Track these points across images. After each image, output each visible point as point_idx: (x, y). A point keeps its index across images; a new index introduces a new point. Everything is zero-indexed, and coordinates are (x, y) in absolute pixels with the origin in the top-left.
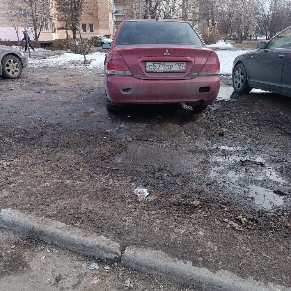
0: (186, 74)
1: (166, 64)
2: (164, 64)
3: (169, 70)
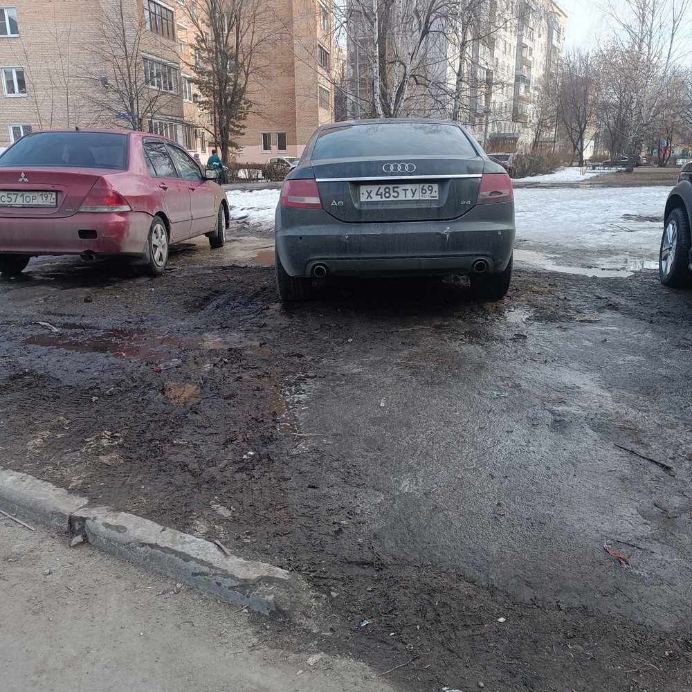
0: (56, 210)
1: (26, 194)
2: (23, 195)
3: (31, 203)
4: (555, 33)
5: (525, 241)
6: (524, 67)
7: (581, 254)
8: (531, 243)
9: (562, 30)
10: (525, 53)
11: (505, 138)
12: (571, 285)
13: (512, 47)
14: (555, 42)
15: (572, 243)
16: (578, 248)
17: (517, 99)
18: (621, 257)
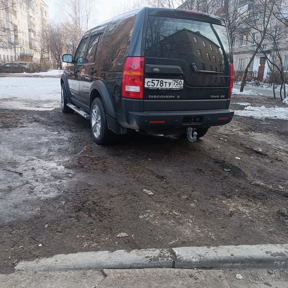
4: (44, 13)
5: (17, 98)
6: (32, 25)
7: (38, 103)
8: (19, 99)
9: (47, 12)
10: (32, 20)
11: (26, 56)
12: (25, 114)
13: (25, 16)
14: (44, 17)
15: (36, 98)
16: (38, 100)
17: (31, 39)
18: (54, 103)
